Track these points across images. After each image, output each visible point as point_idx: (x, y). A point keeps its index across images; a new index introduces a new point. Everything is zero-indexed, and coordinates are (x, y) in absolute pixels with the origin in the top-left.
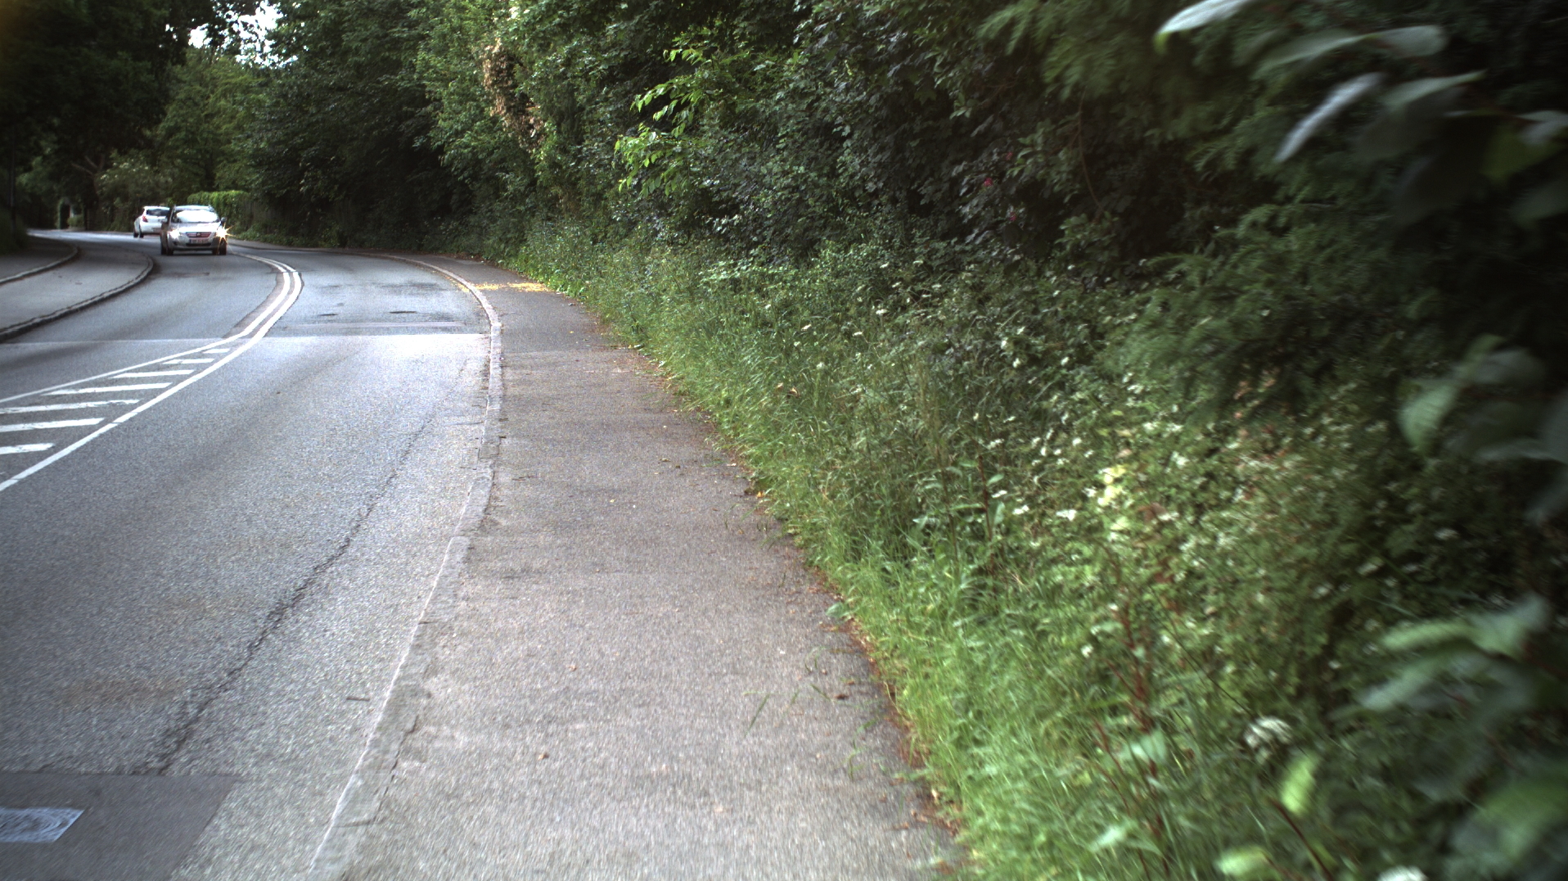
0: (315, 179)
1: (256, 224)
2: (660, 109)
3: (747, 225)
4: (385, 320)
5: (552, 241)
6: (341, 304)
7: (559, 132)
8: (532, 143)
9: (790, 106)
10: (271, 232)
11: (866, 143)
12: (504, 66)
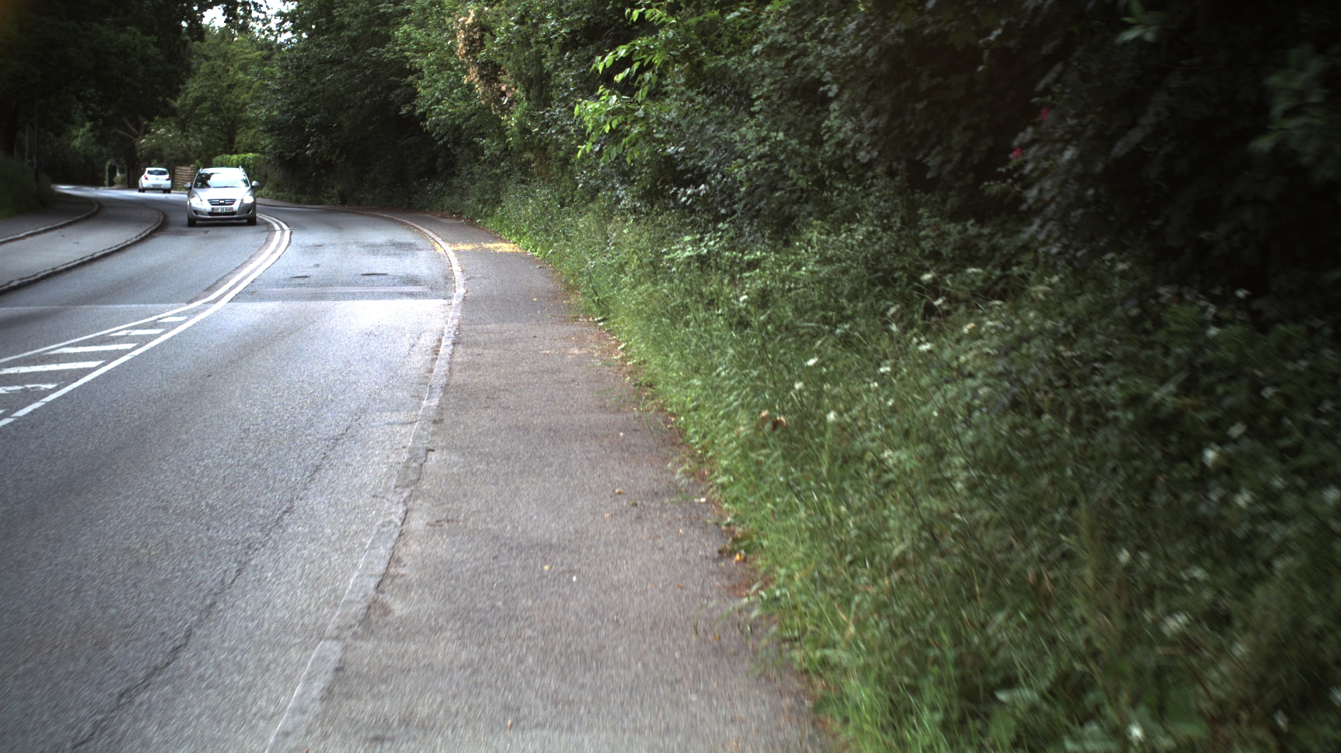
0: (320, 143)
1: (269, 184)
2: (622, 70)
3: (714, 195)
4: (356, 284)
5: (525, 204)
6: (318, 265)
7: (528, 99)
8: (504, 110)
9: (767, 64)
10: (282, 190)
11: (858, 105)
12: (477, 37)
